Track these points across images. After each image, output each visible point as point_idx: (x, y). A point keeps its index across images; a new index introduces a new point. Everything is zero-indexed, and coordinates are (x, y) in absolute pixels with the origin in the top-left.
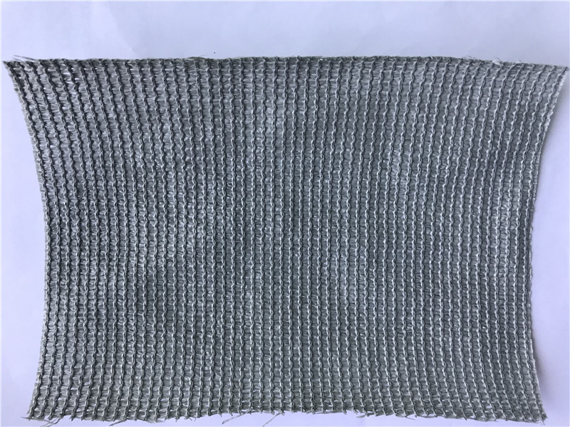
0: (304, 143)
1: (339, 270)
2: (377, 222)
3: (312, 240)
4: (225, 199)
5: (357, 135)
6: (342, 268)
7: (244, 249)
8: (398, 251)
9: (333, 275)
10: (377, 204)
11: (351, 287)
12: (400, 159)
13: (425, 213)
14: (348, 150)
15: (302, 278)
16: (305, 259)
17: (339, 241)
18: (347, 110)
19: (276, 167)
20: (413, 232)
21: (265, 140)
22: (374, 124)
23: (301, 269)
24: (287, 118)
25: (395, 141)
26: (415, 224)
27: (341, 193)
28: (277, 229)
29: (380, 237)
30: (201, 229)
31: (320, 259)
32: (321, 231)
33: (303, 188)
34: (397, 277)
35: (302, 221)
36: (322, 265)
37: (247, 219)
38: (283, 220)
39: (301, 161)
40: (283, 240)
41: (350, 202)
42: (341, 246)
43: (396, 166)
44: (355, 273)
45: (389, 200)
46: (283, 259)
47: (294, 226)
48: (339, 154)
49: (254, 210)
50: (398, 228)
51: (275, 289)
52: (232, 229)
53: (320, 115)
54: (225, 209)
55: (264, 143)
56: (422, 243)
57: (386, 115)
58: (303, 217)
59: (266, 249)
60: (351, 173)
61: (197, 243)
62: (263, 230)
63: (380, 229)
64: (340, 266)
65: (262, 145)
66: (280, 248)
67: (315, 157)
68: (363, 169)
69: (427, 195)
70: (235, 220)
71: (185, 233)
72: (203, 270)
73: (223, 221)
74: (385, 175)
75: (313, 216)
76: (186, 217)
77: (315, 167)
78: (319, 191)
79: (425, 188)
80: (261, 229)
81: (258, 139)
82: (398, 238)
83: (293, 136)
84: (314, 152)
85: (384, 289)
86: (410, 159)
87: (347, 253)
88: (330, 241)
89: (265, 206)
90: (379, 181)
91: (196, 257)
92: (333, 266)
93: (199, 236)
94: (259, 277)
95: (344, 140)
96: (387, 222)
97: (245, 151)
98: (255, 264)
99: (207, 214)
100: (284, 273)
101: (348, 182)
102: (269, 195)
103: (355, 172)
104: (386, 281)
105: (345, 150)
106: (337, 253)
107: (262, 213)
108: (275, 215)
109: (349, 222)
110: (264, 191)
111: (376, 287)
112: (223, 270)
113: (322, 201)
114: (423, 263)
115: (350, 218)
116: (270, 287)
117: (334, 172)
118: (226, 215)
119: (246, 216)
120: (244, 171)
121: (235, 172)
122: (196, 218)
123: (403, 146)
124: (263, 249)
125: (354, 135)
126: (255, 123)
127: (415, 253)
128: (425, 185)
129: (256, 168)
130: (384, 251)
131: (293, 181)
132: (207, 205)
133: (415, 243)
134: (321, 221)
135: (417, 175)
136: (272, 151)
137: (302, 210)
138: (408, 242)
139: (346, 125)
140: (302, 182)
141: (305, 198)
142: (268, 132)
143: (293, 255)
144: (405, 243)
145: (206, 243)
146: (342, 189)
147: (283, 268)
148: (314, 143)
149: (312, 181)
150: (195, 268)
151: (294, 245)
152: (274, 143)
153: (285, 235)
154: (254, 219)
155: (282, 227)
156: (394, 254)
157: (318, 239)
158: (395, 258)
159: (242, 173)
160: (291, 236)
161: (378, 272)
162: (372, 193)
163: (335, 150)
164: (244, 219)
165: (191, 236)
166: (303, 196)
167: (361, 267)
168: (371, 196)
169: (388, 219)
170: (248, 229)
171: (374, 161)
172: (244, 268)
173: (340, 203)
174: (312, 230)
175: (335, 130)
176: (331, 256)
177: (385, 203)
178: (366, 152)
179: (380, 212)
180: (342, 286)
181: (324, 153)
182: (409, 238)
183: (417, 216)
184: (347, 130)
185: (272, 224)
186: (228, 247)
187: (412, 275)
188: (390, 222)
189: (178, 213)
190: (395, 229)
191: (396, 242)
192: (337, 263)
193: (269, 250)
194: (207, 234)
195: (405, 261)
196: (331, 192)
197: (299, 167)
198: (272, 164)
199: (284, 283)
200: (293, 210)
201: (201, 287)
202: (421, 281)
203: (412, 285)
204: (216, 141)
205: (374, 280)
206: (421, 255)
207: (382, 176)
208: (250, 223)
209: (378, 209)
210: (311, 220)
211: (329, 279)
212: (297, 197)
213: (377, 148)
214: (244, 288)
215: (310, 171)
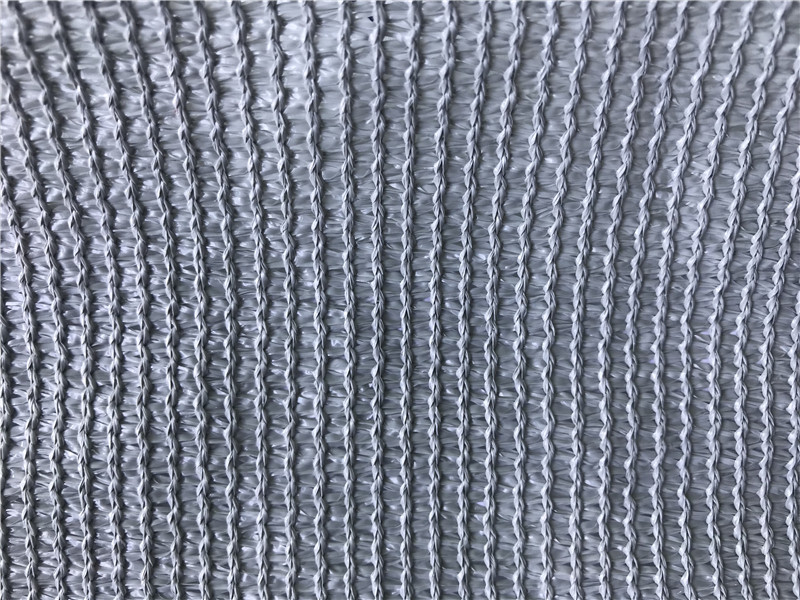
0: (412, 140)
1: (522, 523)
2: (634, 378)
3: (440, 433)
4: (175, 313)
5: (582, 112)
6: (531, 518)
7: (236, 463)
8: (697, 460)
9: (505, 538)
10: (635, 324)
11: (560, 574)
12: (707, 188)
13: (772, 349)
14: (550, 160)
15: (411, 550)
16: (422, 489)
17: (524, 434)
18: (554, 28)
19: (328, 215)
20: (737, 405)
21: (287, 132)
22: (635, 77)
23: (410, 522)
24: (353, 56)
25: (696, 133)
26: (744, 380)
27: (527, 292)
28: (335, 402)
29: (644, 419)
30: (105, 404)
31: (466, 492)
32: (467, 404)
33: (413, 277)
34: (693, 539)
35: (411, 376)
36: (471, 509)
37: (243, 372)
38: (354, 375)
39: (403, 196)
40: (353, 435)
41: (553, 317)
42: (528, 452)
43: (693, 211)
44: (573, 531)
45: (669, 310)
46: (353, 491)
47: (386, 391)
48: (522, 172)
49: (264, 346)
50: (694, 392)
51: (330, 585)
52: (195, 403)
53: (463, 45)
54: (175, 345)
55: (283, 140)
56: (764, 436)
57: (677, 48)
58: (414, 364)
59: (303, 461)
60: (559, 231)
61: (92, 448)
62: (293, 405)
63: (645, 396)
64: (525, 511)
65: (278, 147)
66: (345, 460)
67: (448, 185)
68: (594, 217)
69: (779, 297)
70: (204, 376)
71: (58, 416)
72: (112, 528)
73: (168, 379)
74: (660, 236)
75: (443, 361)
76: (65, 369)
77: (447, 213)
78: (461, 285)
79: (775, 277)
80: (285, 403)
81: (265, 127)
82: (694, 423)
83: (374, 116)
84: (445, 169)
85: (657, 578)
86: (737, 188)
87: (546, 472)
88: (496, 436)
89: (299, 333)
90: (640, 254)
91: (90, 491)
92: (504, 512)
93: (99, 427)
94: (283, 546)
95: (538, 129)
96: (663, 377)
97: (225, 168)
98: (270, 509)
99: (122, 360)
100: (357, 534)
101: (549, 260)
102: (311, 301)
103: (569, 229)
104: (664, 552)
105: (541, 162)
106: (518, 473)
107: (288, 354)
108: (329, 361)
109: (551, 377)
110: (295, 288)
111: (633, 571)
112: (172, 528)
113: (468, 316)
114: (768, 495)
115: (555, 366)
116: (316, 578)
117: (507, 228)
118: (179, 361)
119: (239, 363)
120: (230, 229)
121: (202, 230)
122: (93, 371)
123: (719, 149)
124: (293, 464)
125: (574, 112)
126: (247, 75)
127: (745, 466)
128: (778, 266)
129: (264, 219)
130: (655, 463)
131: (383, 257)
132: (123, 330)
133: (745, 437)
134: (467, 376)
135: (755, 239)
136: (311, 166)
137: (411, 344)
138: (725, 434)
139: (547, 80)
140: (409, 260)
141: (420, 306)
142: (292, 104)
143: (385, 479)
144: (717, 437)
145: (121, 448)
146: (529, 280)
147: (353, 520)
148: (446, 138)
149: (440, 257)
150: (91, 521)
151: (386, 449)
152: (317, 140)
153: (359, 419)
154: (266, 373)
155: (351, 395)
156: (683, 472)
157: (459, 431)
158: (685, 482)
159: (224, 234)
160: (377, 424)
161: (640, 527)
162: (619, 290)
163: (509, 162)
164: (234, 374)
165: (77, 424)
166: (413, 303)
167: (589, 513)
168: (617, 299)
169: (667, 366)
170: (246, 402)
171: (628, 194)
172: (236, 522)
173: (524, 320)
174: (441, 403)
175: (512, 97)
176: (499, 481)
177: (656, 319)
178: (609, 166)
179: (643, 347)
180: (534, 569)
181: (474, 172)
182: (727, 422)
183: (750, 356)
184: (550, 99)
185: (320, 387)
186: (186, 459)
187: (737, 532)
188: (670, 375)
189: (41, 356)
190: (687, 397)
191: (689, 436)
192: (516, 501)
193: (309, 466)
194: (122, 420)
195: (716, 492)
196: (496, 287)
197: (398, 215)
198: (314, 206)
199: (357, 564)
200: (382, 343)
201: (108, 580)
202: (765, 549)
203: (741, 562)
204: (132, 139)
205: (627, 550)
206: (762, 473)
207: (651, 239)
208: (252, 385)
209: (637, 338)
210: (439, 373)
211: (493, 551)
212: (393, 304)
213: (639, 155)
214: (237, 581)
215: (434, 226)
